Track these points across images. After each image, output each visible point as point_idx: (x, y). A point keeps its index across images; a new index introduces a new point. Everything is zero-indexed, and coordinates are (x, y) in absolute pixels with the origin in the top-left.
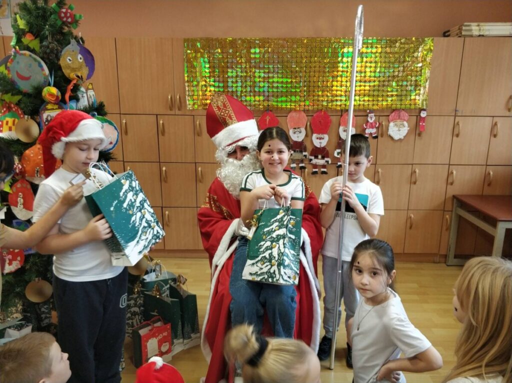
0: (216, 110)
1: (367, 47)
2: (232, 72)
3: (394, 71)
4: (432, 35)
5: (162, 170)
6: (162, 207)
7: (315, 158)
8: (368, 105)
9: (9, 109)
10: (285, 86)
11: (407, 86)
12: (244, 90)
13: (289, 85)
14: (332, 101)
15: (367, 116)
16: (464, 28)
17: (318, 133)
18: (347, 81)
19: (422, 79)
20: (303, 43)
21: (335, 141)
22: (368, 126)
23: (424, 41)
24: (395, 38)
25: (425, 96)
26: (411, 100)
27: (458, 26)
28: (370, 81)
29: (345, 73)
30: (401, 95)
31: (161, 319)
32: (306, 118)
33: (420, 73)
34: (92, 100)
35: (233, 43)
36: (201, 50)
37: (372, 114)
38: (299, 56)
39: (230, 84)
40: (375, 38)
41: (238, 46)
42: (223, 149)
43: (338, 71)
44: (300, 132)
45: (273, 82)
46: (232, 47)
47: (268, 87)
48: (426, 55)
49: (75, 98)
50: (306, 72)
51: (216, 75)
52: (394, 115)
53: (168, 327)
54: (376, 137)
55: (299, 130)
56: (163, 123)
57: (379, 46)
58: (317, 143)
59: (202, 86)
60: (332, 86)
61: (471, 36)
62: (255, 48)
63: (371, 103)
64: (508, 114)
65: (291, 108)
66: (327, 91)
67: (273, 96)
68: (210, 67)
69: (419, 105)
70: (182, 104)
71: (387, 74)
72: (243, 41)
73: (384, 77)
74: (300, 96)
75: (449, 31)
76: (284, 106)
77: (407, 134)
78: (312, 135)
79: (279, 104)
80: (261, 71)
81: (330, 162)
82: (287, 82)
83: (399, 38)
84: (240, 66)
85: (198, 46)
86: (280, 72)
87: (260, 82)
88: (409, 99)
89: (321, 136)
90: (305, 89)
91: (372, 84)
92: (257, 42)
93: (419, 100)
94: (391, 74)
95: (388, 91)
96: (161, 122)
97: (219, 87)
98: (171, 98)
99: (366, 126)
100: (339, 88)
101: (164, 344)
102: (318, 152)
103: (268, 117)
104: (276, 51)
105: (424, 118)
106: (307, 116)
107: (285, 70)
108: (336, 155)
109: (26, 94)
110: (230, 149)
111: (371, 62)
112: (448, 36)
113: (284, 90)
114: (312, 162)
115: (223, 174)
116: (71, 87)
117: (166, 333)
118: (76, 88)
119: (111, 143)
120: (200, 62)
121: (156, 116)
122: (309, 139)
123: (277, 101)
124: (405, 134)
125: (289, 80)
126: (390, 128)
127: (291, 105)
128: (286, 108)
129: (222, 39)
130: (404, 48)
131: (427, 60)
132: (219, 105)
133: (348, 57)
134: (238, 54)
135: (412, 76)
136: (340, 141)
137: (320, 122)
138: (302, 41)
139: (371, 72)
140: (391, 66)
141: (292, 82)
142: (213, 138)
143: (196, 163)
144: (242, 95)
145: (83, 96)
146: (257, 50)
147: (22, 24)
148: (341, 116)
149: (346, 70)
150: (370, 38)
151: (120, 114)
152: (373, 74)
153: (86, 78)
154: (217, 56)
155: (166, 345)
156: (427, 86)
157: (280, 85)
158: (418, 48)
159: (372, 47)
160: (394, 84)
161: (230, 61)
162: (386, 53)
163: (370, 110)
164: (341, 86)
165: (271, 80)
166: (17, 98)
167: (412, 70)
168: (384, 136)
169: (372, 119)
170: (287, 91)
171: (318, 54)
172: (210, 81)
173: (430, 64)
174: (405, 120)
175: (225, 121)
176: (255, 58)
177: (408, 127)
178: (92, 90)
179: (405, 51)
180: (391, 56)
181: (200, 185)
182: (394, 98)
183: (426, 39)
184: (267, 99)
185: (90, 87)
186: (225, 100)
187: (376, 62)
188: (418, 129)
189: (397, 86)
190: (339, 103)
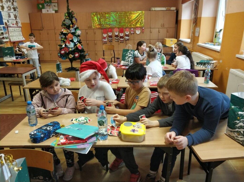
2: (102, 20)
5: (87, 42)
6: (88, 51)
9: (65, 28)
12: (104, 24)
16: (151, 9)
21: (125, 35)
32: (118, 29)
34: (77, 26)
36: (95, 15)
39: (101, 22)
44: (117, 33)
49: (74, 26)
51: (98, 20)
54: (134, 34)
56: (87, 32)
59: (95, 23)
61: (153, 11)
64: (161, 27)
65: (115, 27)
70: (91, 27)
72: (104, 13)
81: (124, 40)
84: (103, 18)
87: (108, 22)
89: (122, 34)
97: (99, 23)
98: (89, 26)
102: (122, 37)
103: (110, 29)
105: (143, 29)
109: (67, 26)
114: (120, 40)
116: (74, 24)
118: (75, 25)
119: (80, 34)
120: (95, 18)
121: (86, 30)
122: (119, 34)
124: (140, 33)
126: (136, 31)
137: (121, 30)
143: (95, 40)
146: (107, 15)
147: (67, 15)
148: (126, 29)
153: (76, 23)
161: (101, 17)
166: (66, 26)
168: (135, 33)
169: (132, 29)
172: (97, 22)
177: (140, 31)
188: (142, 32)
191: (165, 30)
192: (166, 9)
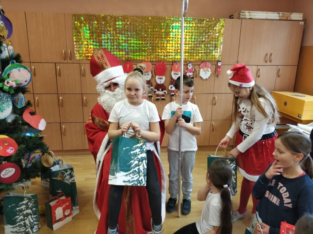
0: (96, 59)
1: (187, 23)
2: (104, 36)
3: (202, 38)
4: (224, 17)
5: (60, 99)
6: (60, 123)
7: (157, 91)
8: (188, 58)
10: (138, 46)
11: (210, 47)
12: (113, 48)
13: (141, 46)
14: (167, 56)
15: (188, 65)
16: (241, 14)
17: (159, 75)
18: (175, 44)
19: (219, 43)
20: (149, 20)
21: (169, 80)
22: (188, 71)
23: (219, 20)
24: (203, 18)
25: (220, 53)
26: (212, 55)
27: (238, 13)
28: (189, 44)
29: (174, 39)
30: (207, 53)
31: (64, 195)
32: (152, 66)
33: (217, 39)
34: (11, 52)
35: (104, 18)
36: (84, 22)
37: (190, 64)
38: (146, 27)
39: (103, 44)
40: (191, 18)
41: (108, 20)
42: (102, 84)
43: (170, 38)
44: (148, 75)
45: (131, 43)
46: (104, 20)
47: (128, 46)
48: (221, 29)
50: (151, 37)
51: (94, 38)
52: (203, 65)
53: (69, 199)
54: (193, 78)
55: (147, 73)
56: (59, 68)
57: (193, 23)
58: (159, 81)
59: (85, 44)
60: (167, 47)
61: (245, 19)
62: (119, 21)
63: (189, 57)
64: (265, 64)
65: (142, 60)
66: (164, 50)
67: (131, 52)
68: (90, 33)
69: (217, 58)
70: (72, 56)
71: (199, 40)
72: (111, 17)
73: (197, 41)
74: (148, 52)
75: (233, 15)
76: (138, 58)
77: (210, 75)
78: (156, 76)
79: (135, 57)
80: (123, 36)
81: (166, 93)
82: (139, 43)
83: (205, 19)
84: (109, 33)
85: (82, 19)
86: (135, 37)
87: (122, 43)
88: (211, 55)
89: (161, 77)
90: (151, 48)
91: (190, 46)
92: (120, 18)
93: (217, 55)
94: (201, 40)
95: (199, 50)
96: (58, 68)
97: (96, 45)
98: (65, 52)
99: (187, 71)
100: (171, 48)
101: (67, 210)
102: (160, 87)
103: (128, 65)
104: (132, 24)
105: (220, 66)
106: (152, 65)
107: (138, 36)
108: (170, 88)
110: (106, 84)
111: (189, 32)
112: (233, 18)
113: (138, 48)
114: (156, 93)
115: (102, 100)
117: (68, 203)
119: (26, 81)
120: (84, 30)
121: (55, 64)
122: (154, 79)
123: (134, 55)
124: (209, 76)
125: (141, 42)
126: (200, 72)
127: (142, 58)
128: (139, 59)
129: (97, 15)
130: (208, 24)
131: (221, 32)
132: (99, 56)
133: (176, 29)
134: (108, 25)
135: (213, 41)
136: (172, 80)
137: (160, 68)
138: (148, 18)
139: (189, 38)
140: (201, 35)
141: (142, 43)
142: (95, 77)
143: (82, 94)
144: (112, 50)
145: (5, 50)
146: (120, 23)
148: (173, 65)
149: (175, 37)
150: (189, 18)
151: (30, 62)
152: (190, 40)
153: (7, 37)
154: (94, 25)
155: (68, 211)
156: (222, 47)
157: (135, 45)
158: (216, 25)
159: (190, 23)
160: (203, 46)
161: (103, 29)
162: (198, 27)
163: (189, 61)
164: (172, 47)
165: (129, 42)
167: (213, 38)
168: (197, 77)
169: (190, 67)
170: (139, 49)
171: (158, 27)
172: (90, 42)
173: (223, 34)
174: (209, 67)
175: (103, 67)
176: (119, 28)
177: (211, 72)
178: (11, 46)
179: (209, 26)
180: (201, 29)
181: (85, 108)
182: (202, 54)
183: (221, 19)
184: (127, 53)
185: (10, 43)
186: (102, 53)
187: (192, 32)
189: (205, 47)
190: (171, 57)
191: (274, 70)
192: (279, 16)
